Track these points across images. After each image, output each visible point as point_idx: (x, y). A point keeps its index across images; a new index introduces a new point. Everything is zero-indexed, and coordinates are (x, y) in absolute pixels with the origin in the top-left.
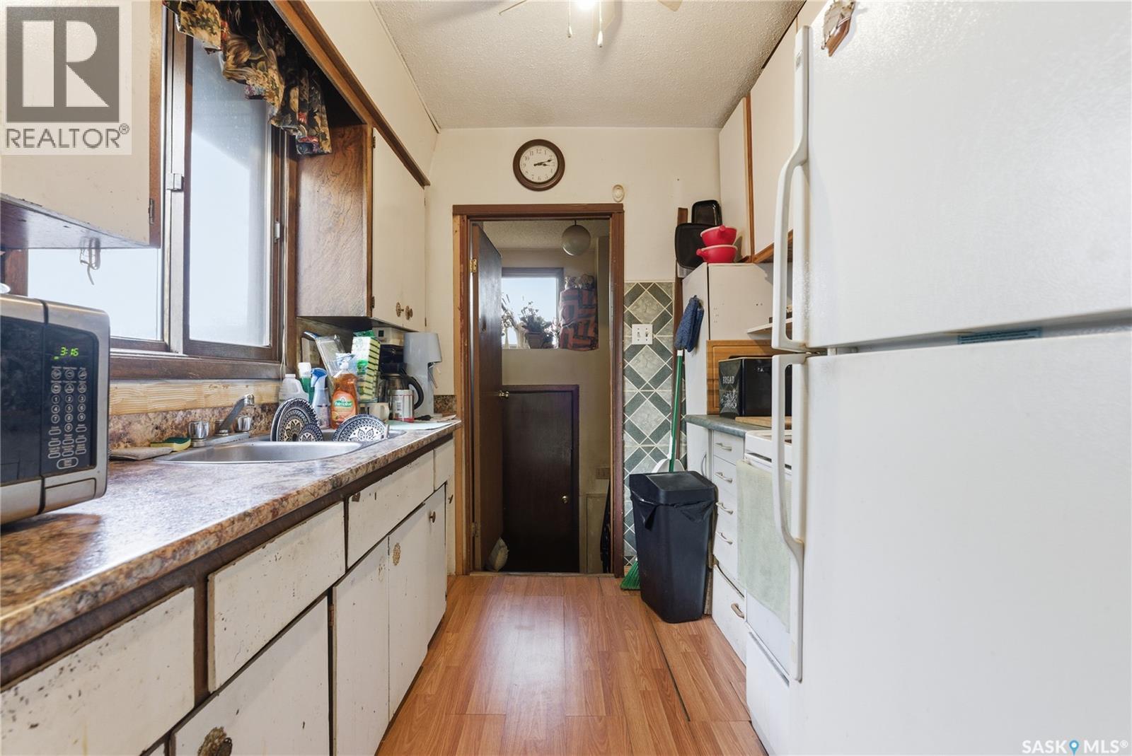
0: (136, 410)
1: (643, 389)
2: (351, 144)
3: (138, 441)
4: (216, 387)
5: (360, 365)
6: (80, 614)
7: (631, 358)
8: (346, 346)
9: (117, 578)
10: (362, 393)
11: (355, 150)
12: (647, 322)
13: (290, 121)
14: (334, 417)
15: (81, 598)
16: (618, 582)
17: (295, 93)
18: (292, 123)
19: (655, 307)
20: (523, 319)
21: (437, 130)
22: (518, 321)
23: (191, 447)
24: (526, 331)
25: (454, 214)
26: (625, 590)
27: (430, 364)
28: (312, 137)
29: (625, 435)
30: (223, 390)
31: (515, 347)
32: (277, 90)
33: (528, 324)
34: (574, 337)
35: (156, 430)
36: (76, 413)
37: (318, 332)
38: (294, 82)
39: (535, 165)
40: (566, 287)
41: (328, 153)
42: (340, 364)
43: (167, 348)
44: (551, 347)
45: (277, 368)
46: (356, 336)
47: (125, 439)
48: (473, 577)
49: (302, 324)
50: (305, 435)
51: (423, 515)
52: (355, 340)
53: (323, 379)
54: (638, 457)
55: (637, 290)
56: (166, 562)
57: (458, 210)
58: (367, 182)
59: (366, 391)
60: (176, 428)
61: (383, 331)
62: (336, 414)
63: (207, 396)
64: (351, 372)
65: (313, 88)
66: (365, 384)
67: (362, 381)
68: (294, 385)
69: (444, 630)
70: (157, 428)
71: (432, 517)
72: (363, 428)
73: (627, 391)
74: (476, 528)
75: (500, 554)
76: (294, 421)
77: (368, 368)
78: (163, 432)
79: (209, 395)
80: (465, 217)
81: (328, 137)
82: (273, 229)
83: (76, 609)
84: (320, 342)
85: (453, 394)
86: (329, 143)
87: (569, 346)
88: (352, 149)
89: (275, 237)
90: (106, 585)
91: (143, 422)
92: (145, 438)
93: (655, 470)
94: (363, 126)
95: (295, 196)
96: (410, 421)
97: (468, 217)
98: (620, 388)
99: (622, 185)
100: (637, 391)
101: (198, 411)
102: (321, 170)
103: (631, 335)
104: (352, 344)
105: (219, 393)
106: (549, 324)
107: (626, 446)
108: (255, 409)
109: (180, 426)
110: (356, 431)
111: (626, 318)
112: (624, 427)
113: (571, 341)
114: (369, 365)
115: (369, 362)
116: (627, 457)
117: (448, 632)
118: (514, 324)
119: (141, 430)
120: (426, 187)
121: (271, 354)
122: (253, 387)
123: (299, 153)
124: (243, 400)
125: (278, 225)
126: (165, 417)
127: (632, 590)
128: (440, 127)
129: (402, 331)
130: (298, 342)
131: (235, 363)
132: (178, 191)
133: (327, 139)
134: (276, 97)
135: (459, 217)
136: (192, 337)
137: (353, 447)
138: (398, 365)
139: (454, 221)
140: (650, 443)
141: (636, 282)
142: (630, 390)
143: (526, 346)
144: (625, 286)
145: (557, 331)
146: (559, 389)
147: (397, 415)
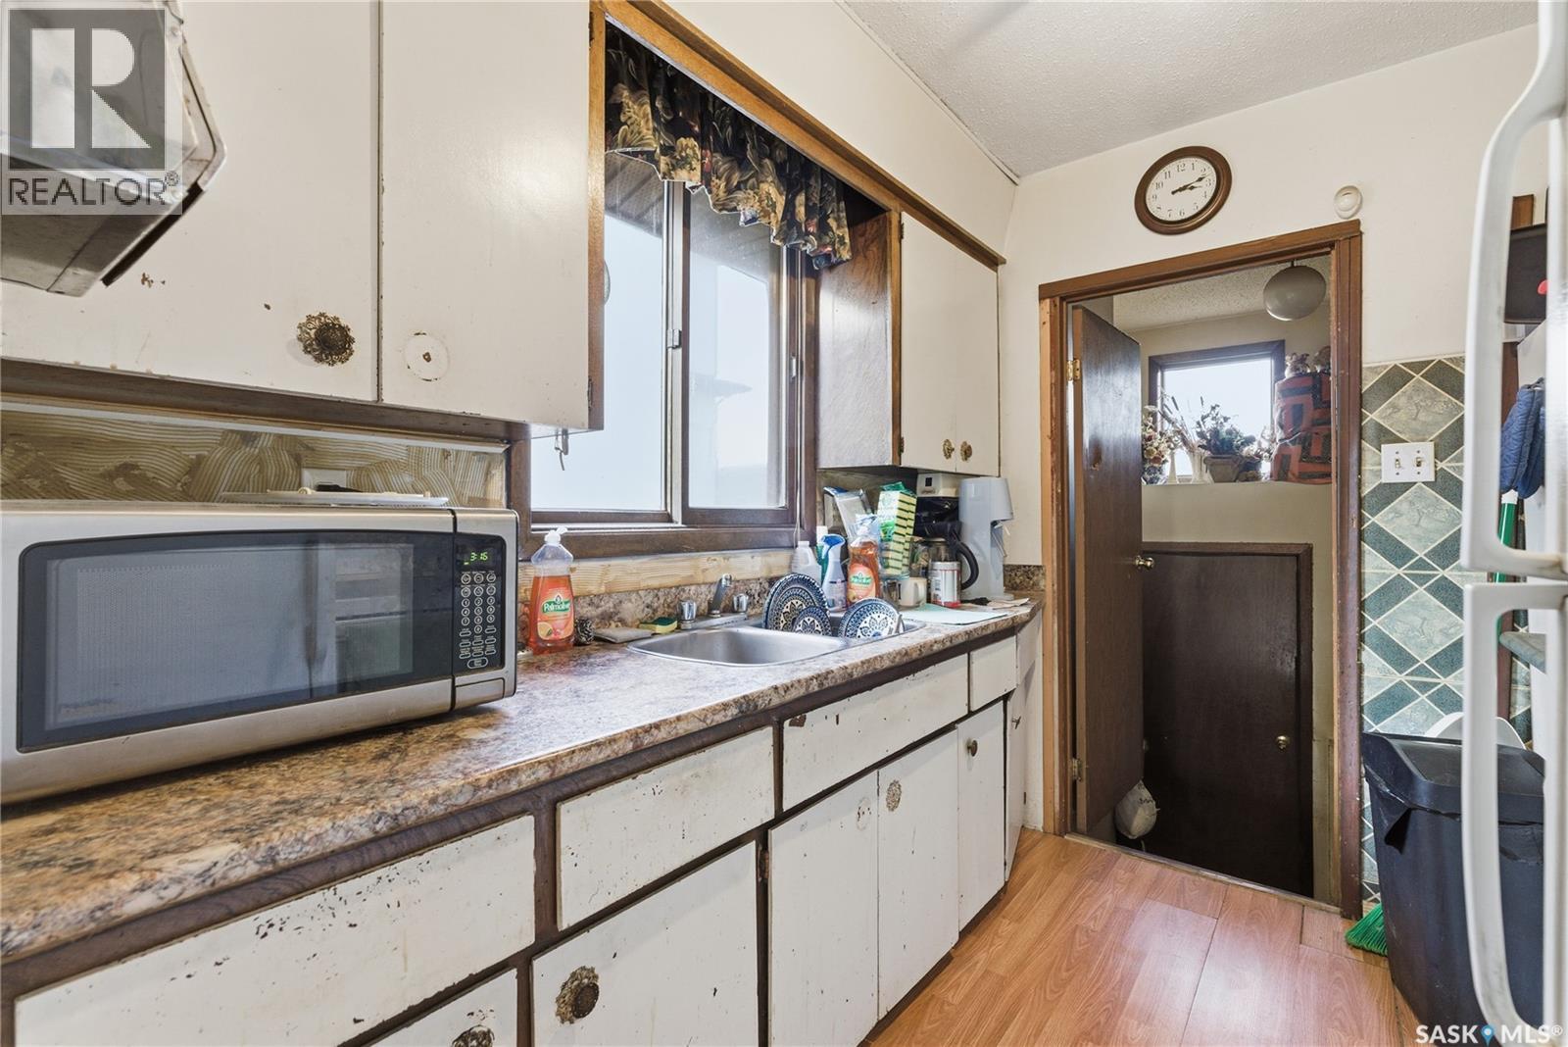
0: (629, 588)
1: (1409, 568)
2: (872, 242)
3: (629, 620)
4: (715, 560)
5: (885, 529)
6: (379, 835)
7: (1379, 510)
8: (871, 504)
9: (420, 803)
10: (887, 567)
11: (878, 249)
12: (1420, 437)
13: (795, 235)
14: (851, 597)
15: (379, 819)
16: (1340, 926)
17: (801, 199)
18: (798, 238)
19: (1439, 408)
20: (1201, 435)
21: (1014, 182)
22: (1195, 439)
23: (679, 628)
24: (1207, 453)
25: (1041, 299)
26: (1358, 948)
27: (994, 523)
28: (825, 246)
29: (1363, 653)
30: (723, 563)
31: (1189, 480)
32: (774, 206)
33: (1209, 441)
34: (1301, 461)
35: (646, 609)
36: (485, 615)
37: (841, 485)
38: (799, 187)
39: (1173, 193)
40: (1288, 374)
41: (847, 260)
42: (861, 529)
43: (669, 519)
44: (1256, 478)
45: (791, 533)
46: (884, 490)
47: (616, 619)
48: (1068, 841)
49: (826, 477)
50: (806, 619)
51: (952, 744)
52: (882, 495)
53: (837, 548)
54: (1395, 700)
55: (1395, 379)
56: (479, 790)
57: (1046, 292)
58: (892, 287)
59: (892, 563)
60: (669, 606)
61: (931, 479)
62: (853, 593)
63: (704, 571)
64: (871, 539)
65: (826, 185)
66: (891, 555)
67: (888, 550)
68: (806, 554)
69: (1000, 913)
70: (648, 607)
71: (972, 748)
72: (875, 616)
73: (1368, 570)
74: (1080, 766)
75: (1140, 811)
76: (794, 602)
77: (895, 533)
78: (655, 611)
79: (707, 570)
80: (1058, 300)
81: (847, 241)
82: (789, 368)
83: (375, 829)
84: (842, 500)
85: (1040, 564)
86: (848, 247)
87: (1290, 475)
88: (874, 248)
89: (790, 375)
90: (407, 809)
91: (633, 600)
92: (635, 618)
93: (1434, 732)
94: (887, 214)
95: (813, 322)
96: (952, 606)
97: (1062, 299)
98: (1352, 566)
99: (1356, 185)
100: (1394, 571)
101: (693, 588)
102: (841, 285)
103: (1380, 464)
104: (878, 501)
105: (719, 566)
106: (1249, 441)
107: (1366, 674)
108: (761, 584)
109: (672, 605)
110: (868, 619)
111: (1369, 432)
112: (1361, 639)
113: (1295, 466)
114: (897, 529)
115: (897, 525)
116: (1369, 696)
117: (1004, 917)
118: (1185, 442)
119: (632, 609)
120: (1000, 267)
121: (786, 517)
122: (759, 558)
123: (816, 268)
124: (721, 580)
125: (794, 361)
126: (657, 595)
127: (1371, 951)
128: (1018, 176)
129: (958, 477)
130: (819, 499)
131: (738, 530)
132: (677, 347)
133: (845, 243)
134: (773, 214)
135: (1048, 301)
136: (693, 504)
137: (831, 646)
138: (949, 525)
139: (1041, 309)
140: (1429, 674)
141: (1392, 364)
142: (1377, 568)
143: (1208, 477)
144: (1365, 373)
145: (1268, 451)
146: (1269, 551)
147: (936, 596)
